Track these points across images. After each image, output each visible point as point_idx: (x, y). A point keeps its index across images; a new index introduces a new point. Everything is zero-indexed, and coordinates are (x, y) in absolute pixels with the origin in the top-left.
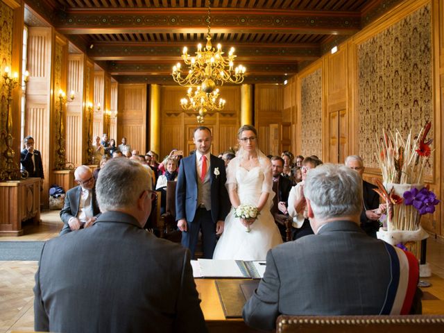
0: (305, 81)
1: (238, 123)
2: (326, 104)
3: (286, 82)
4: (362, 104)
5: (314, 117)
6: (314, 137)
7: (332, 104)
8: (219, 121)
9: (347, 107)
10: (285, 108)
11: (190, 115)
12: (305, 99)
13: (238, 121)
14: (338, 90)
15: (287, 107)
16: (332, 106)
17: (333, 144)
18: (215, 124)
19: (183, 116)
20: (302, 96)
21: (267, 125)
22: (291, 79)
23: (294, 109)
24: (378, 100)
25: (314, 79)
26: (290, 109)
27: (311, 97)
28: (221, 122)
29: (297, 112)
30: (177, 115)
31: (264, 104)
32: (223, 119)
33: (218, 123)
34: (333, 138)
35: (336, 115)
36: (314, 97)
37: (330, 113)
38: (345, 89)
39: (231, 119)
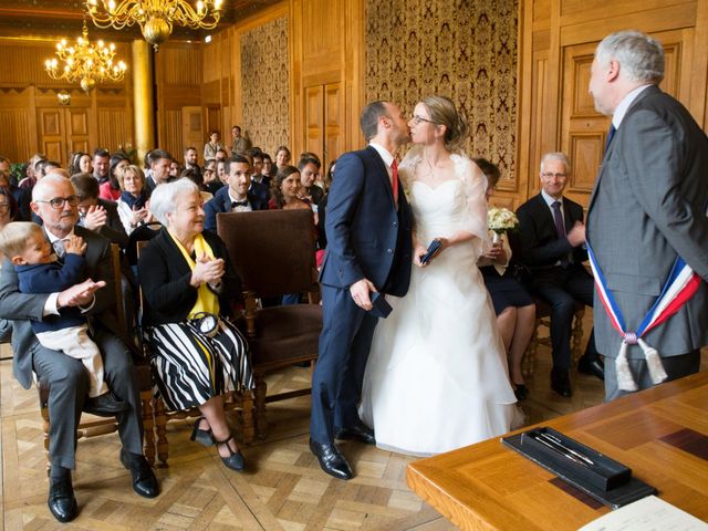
0: (250, 36)
1: (128, 105)
2: (297, 74)
3: (208, 39)
4: (372, 73)
5: (270, 94)
6: (271, 126)
7: (310, 74)
8: (97, 101)
9: (343, 79)
10: (205, 81)
11: (44, 90)
12: (250, 66)
13: (128, 101)
14: (323, 53)
15: (212, 79)
16: (309, 77)
17: (312, 136)
18: (90, 107)
19: (32, 93)
20: (243, 61)
21: (178, 107)
22: (220, 35)
23: (228, 83)
24: (407, 68)
25: (269, 33)
26: (218, 81)
27: (263, 62)
28: (100, 104)
29: (233, 87)
30: (20, 90)
31: (172, 74)
32: (104, 98)
33: (94, 105)
34: (311, 127)
35: (318, 91)
36: (269, 63)
37: (305, 89)
38: (339, 51)
39: (117, 98)
